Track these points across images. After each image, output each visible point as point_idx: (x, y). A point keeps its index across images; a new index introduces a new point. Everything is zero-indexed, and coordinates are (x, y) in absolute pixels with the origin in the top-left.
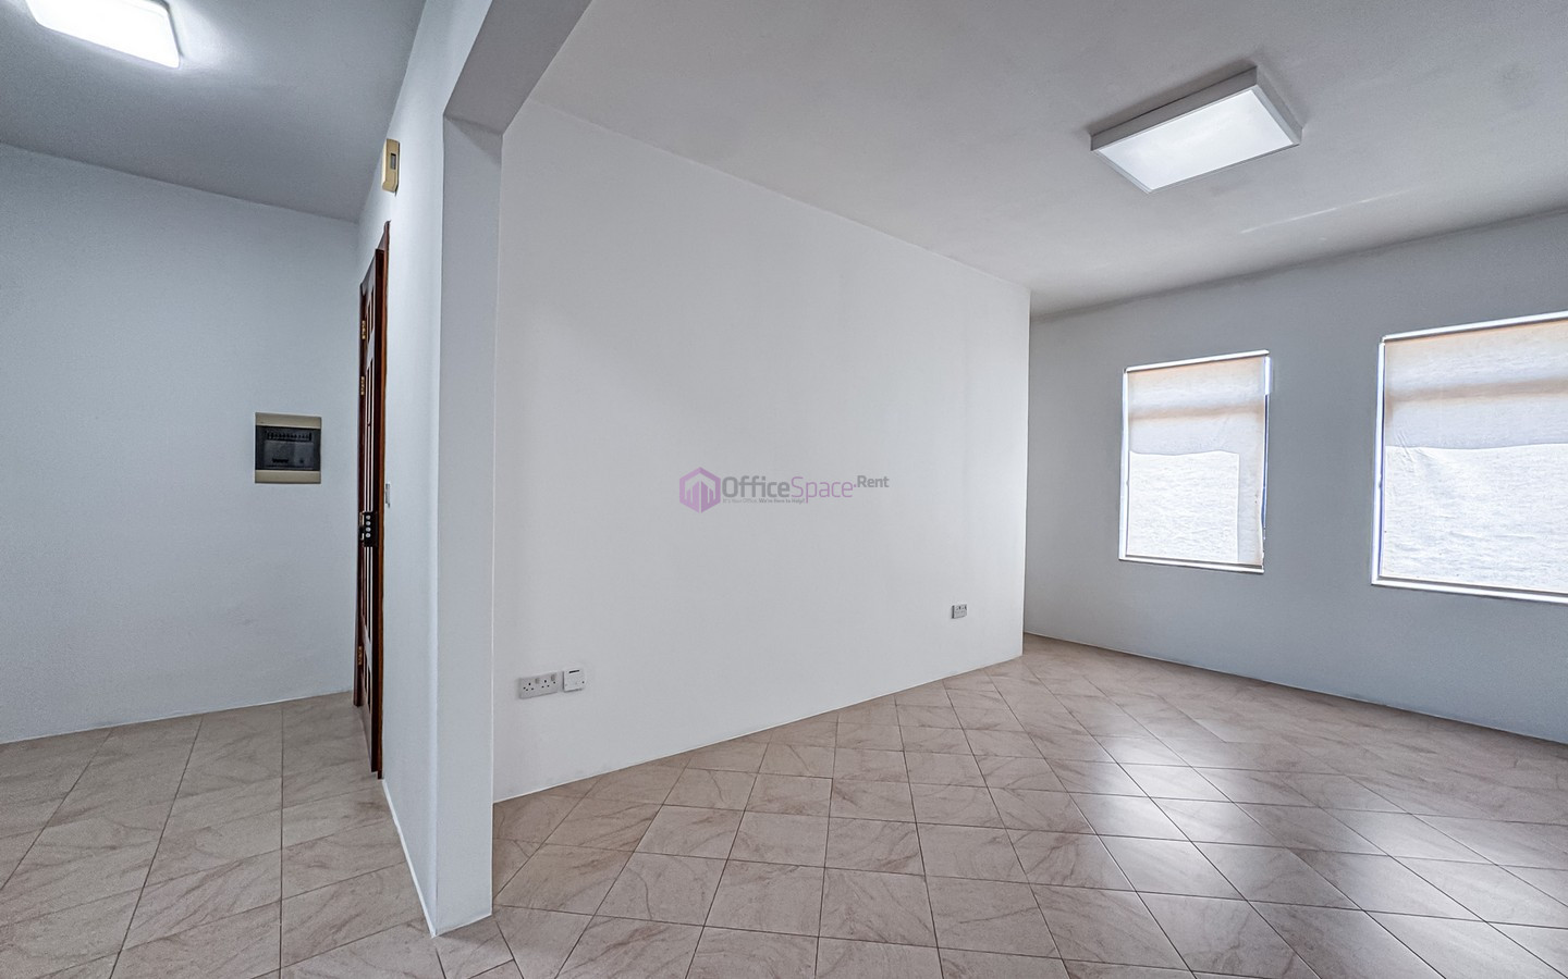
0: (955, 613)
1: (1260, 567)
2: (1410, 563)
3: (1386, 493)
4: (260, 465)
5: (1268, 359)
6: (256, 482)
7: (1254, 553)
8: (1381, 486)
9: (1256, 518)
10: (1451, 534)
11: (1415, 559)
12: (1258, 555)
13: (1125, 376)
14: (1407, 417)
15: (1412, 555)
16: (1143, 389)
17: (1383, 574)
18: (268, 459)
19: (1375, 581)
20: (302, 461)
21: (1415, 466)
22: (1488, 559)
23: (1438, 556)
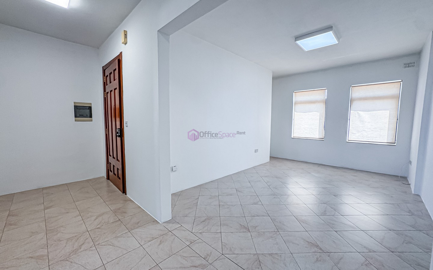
0: (256, 151)
1: (323, 139)
2: (354, 137)
3: (350, 121)
4: (76, 117)
5: (326, 90)
6: (75, 121)
7: (322, 135)
8: (349, 120)
9: (323, 127)
10: (363, 130)
11: (355, 136)
12: (323, 136)
13: (294, 93)
14: (355, 105)
15: (355, 135)
16: (298, 97)
17: (349, 139)
18: (78, 115)
19: (347, 141)
20: (87, 115)
21: (356, 115)
22: (370, 135)
23: (360, 135)
